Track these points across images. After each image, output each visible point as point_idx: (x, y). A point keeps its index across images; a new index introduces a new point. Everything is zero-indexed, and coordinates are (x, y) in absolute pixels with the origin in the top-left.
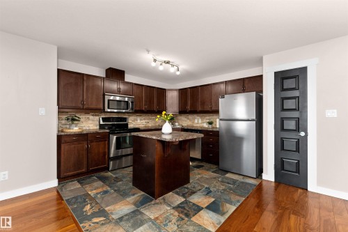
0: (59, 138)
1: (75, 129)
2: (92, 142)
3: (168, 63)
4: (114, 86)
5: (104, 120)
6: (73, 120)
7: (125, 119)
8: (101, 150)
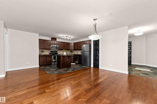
0: (39, 56)
1: (43, 54)
2: (47, 57)
3: (67, 36)
4: (53, 42)
5: (51, 52)
6: (42, 52)
7: (57, 52)
8: (50, 59)
